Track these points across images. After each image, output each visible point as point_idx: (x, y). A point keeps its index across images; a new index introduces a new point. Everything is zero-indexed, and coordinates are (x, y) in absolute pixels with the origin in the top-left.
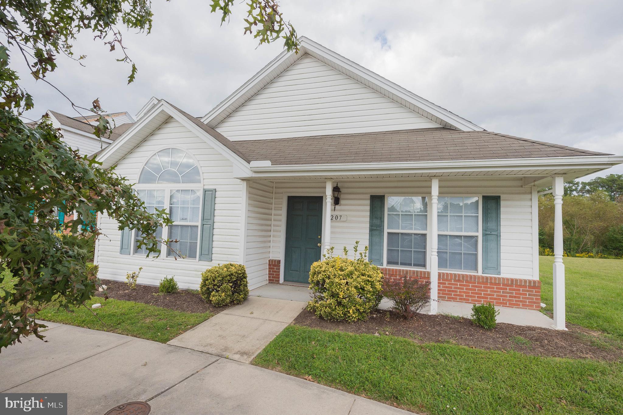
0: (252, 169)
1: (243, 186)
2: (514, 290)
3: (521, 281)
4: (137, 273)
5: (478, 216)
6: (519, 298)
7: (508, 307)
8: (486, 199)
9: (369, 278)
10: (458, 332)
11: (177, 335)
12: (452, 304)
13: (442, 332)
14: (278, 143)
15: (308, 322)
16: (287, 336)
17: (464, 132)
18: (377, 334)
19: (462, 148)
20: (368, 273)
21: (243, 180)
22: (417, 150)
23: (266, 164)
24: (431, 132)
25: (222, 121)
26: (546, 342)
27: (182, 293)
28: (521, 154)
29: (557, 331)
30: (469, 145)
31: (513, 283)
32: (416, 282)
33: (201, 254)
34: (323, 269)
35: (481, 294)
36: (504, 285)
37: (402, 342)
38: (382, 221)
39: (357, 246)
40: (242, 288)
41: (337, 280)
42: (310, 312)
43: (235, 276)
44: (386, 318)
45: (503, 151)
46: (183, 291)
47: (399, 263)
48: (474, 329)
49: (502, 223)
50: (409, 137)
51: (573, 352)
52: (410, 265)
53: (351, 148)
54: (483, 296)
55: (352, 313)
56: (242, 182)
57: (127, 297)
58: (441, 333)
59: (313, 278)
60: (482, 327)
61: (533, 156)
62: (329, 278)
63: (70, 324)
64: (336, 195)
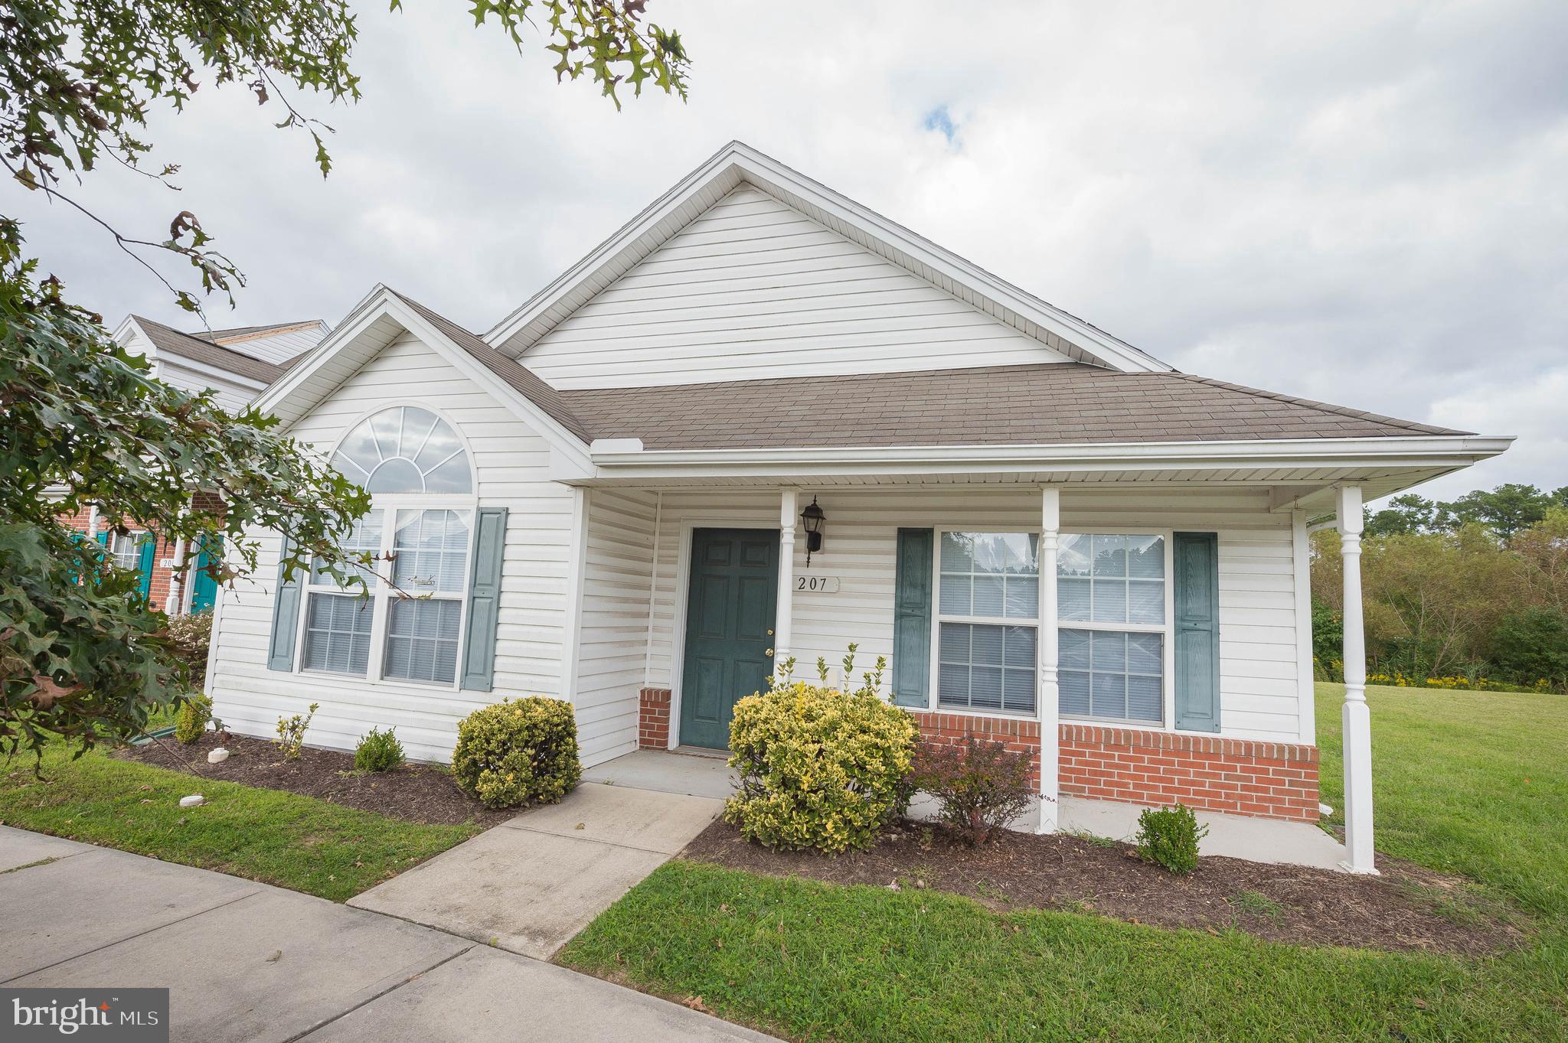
0: (596, 459)
1: (576, 502)
2: (1254, 770)
3: (1270, 747)
4: (304, 718)
5: (1163, 584)
6: (1266, 791)
7: (1239, 814)
8: (1183, 540)
9: (878, 740)
10: (1102, 879)
11: (377, 882)
12: (1100, 806)
13: (1061, 880)
14: (671, 396)
15: (723, 852)
16: (658, 889)
17: (1124, 374)
18: (893, 886)
19: (1116, 413)
20: (876, 727)
21: (576, 485)
22: (1007, 417)
23: (631, 447)
24: (1046, 373)
25: (537, 343)
26: (1321, 905)
27: (413, 772)
28: (1256, 429)
29: (1353, 877)
30: (1135, 405)
31: (1250, 754)
32: (998, 749)
33: (466, 673)
34: (763, 715)
35: (1172, 781)
36: (1228, 758)
37: (952, 907)
38: (927, 593)
39: (853, 656)
40: (561, 761)
41: (795, 744)
42: (729, 827)
43: (543, 730)
44: (923, 844)
45: (1213, 423)
46: (417, 766)
47: (970, 702)
48: (1143, 874)
49: (1223, 601)
50: (991, 385)
51: (1386, 931)
52: (996, 705)
53: (846, 411)
54: (1176, 785)
55: (832, 831)
56: (572, 492)
57: (273, 781)
58: (1056, 884)
59: (739, 738)
60: (1163, 867)
61: (1284, 434)
62: (776, 737)
63: (114, 846)
64: (812, 528)
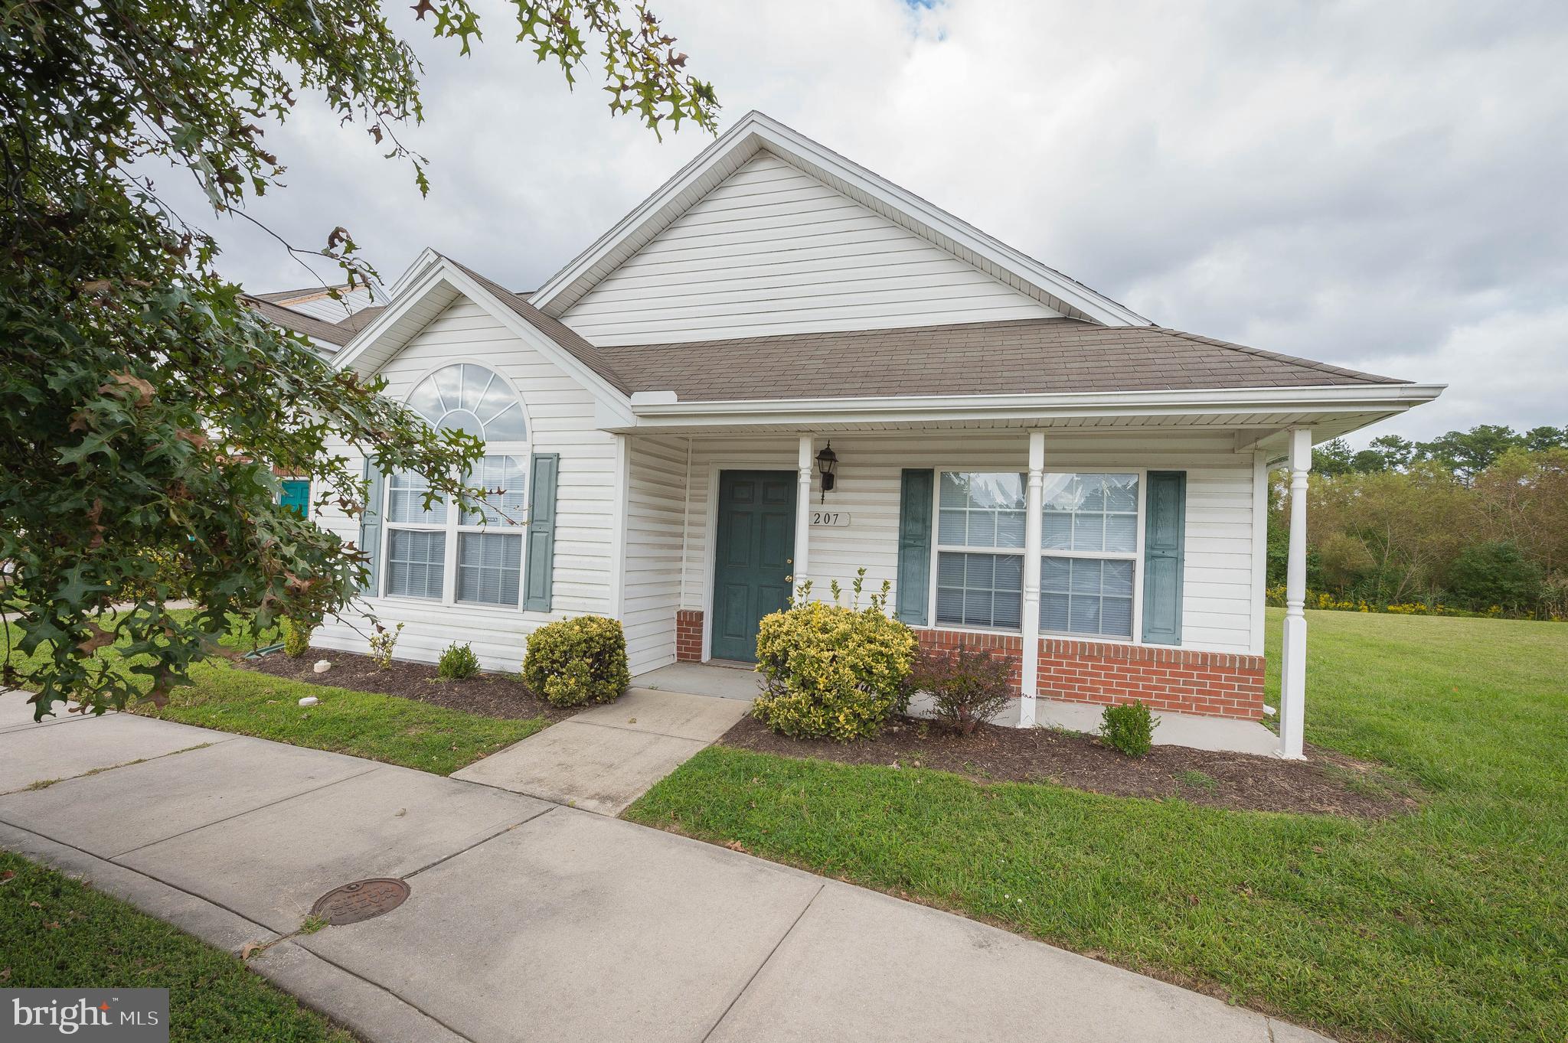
0: (635, 409)
1: (619, 447)
2: (1209, 677)
3: (1223, 657)
4: (392, 635)
5: (1136, 517)
6: (1218, 694)
7: (1194, 714)
8: (1156, 478)
9: (883, 649)
10: (1069, 761)
11: (471, 761)
12: (1074, 707)
13: (1034, 762)
14: (698, 352)
15: (752, 740)
16: (701, 766)
17: (1108, 329)
18: (895, 765)
19: (1097, 364)
20: (881, 638)
21: (618, 433)
22: (1000, 369)
23: (667, 399)
24: (1037, 327)
25: (577, 303)
26: (1250, 781)
27: (488, 680)
28: (1220, 378)
29: (1283, 761)
30: (1115, 357)
31: (1207, 663)
32: (986, 655)
33: (528, 597)
34: (785, 628)
35: (1137, 686)
36: (1187, 666)
37: (943, 781)
38: (928, 527)
39: (862, 579)
40: (613, 668)
41: (812, 652)
42: (758, 721)
43: (598, 643)
44: (920, 734)
45: (1183, 373)
46: (490, 675)
47: (963, 620)
48: (1104, 757)
49: (1189, 531)
50: (987, 339)
51: (1303, 801)
52: (987, 623)
53: (857, 364)
54: (1141, 690)
55: (844, 723)
56: (615, 439)
57: (371, 686)
58: (1030, 764)
59: (765, 648)
60: (1121, 752)
61: (1244, 384)
62: (796, 647)
63: (254, 735)
64: (826, 469)
